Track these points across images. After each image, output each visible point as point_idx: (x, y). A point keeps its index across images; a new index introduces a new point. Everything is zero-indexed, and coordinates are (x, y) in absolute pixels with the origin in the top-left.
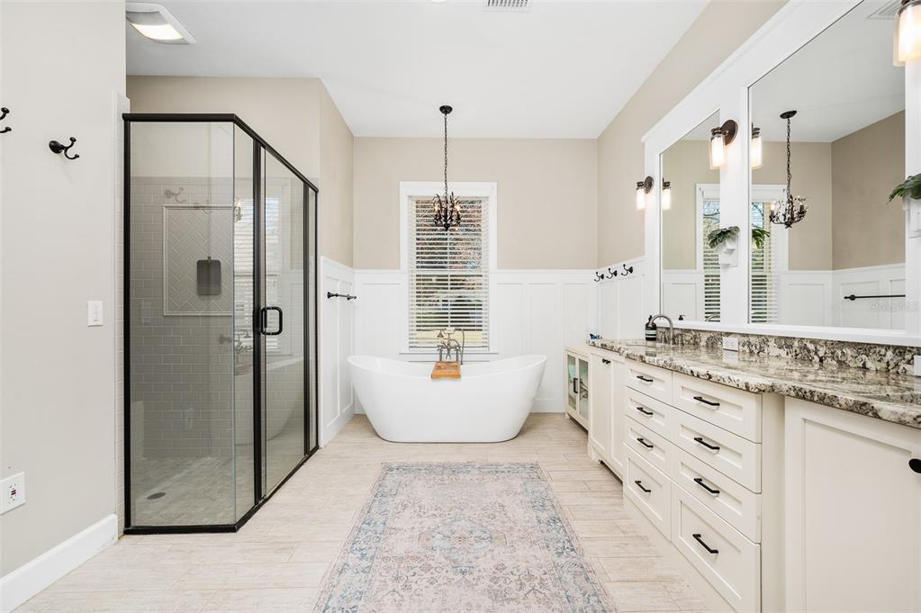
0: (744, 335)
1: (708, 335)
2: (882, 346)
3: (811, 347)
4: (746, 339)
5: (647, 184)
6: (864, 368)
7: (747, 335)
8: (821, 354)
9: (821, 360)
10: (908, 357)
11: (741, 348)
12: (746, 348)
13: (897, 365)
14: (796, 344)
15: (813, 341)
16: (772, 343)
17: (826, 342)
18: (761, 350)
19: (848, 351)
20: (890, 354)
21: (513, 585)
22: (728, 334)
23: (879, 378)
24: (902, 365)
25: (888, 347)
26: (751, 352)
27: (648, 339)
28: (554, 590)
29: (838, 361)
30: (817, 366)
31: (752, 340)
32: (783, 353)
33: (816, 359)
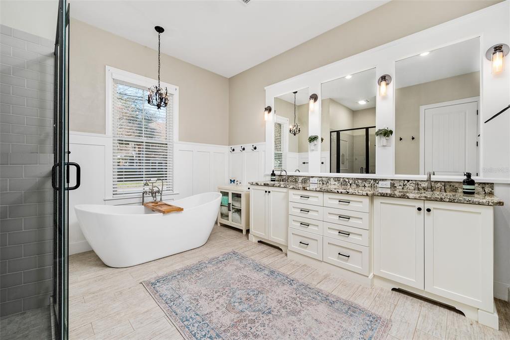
0: (320, 177)
1: (303, 178)
2: (370, 179)
3: (347, 180)
4: (321, 179)
5: (269, 109)
6: (365, 186)
7: (321, 177)
8: (350, 183)
9: (351, 185)
10: (377, 182)
11: (319, 182)
12: (321, 182)
13: (374, 184)
14: (341, 179)
15: (347, 178)
16: (332, 180)
17: (352, 179)
18: (327, 182)
19: (360, 181)
20: (372, 181)
21: (293, 306)
22: (312, 177)
23: (370, 189)
24: (376, 184)
25: (372, 179)
26: (323, 184)
27: (272, 181)
28: (307, 298)
29: (357, 185)
30: (349, 187)
31: (323, 179)
32: (336, 183)
33: (349, 184)
